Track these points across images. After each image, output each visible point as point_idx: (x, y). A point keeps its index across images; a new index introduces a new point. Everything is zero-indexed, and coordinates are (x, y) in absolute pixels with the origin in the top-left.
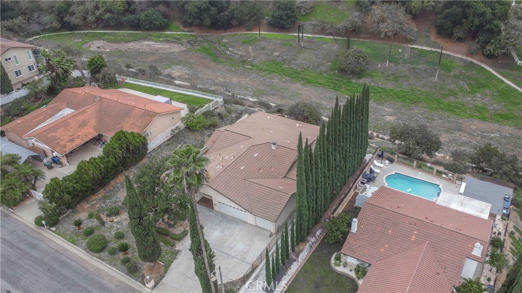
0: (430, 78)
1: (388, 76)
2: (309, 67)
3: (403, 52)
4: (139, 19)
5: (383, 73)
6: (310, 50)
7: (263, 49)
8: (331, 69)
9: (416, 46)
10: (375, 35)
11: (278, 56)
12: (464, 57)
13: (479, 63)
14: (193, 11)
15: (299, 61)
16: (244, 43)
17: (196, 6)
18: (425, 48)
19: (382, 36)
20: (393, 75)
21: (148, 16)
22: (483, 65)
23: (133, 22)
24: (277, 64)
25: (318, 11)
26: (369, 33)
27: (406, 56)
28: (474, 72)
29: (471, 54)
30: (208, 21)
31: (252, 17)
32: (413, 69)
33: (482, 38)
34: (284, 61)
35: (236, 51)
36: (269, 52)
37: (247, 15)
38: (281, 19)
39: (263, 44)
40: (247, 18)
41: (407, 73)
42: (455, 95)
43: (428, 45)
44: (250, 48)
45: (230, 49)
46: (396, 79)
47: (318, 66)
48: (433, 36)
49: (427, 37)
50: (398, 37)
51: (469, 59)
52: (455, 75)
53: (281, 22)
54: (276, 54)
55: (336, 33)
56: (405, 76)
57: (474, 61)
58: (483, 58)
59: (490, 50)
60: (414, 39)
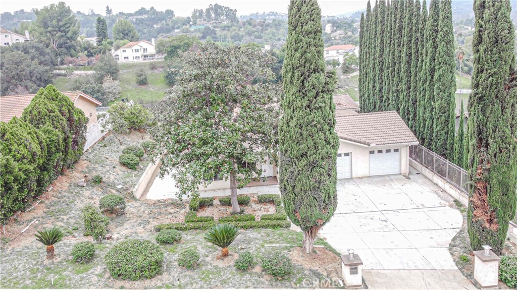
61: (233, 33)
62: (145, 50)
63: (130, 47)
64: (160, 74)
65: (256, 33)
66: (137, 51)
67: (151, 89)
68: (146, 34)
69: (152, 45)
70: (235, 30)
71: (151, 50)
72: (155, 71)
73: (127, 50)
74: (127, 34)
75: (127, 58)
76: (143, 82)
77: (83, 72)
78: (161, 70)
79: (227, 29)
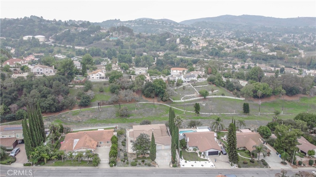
0: (152, 112)
1: (138, 114)
2: (108, 118)
3: (137, 105)
4: (15, 115)
5: (136, 114)
6: (104, 112)
7: (84, 115)
8: (117, 117)
9: (141, 103)
10: (125, 101)
11: (92, 117)
12: (157, 103)
13: (163, 104)
14: (47, 106)
15: (102, 116)
16: (73, 115)
17: (48, 104)
18: (144, 103)
19: (128, 101)
20: (139, 113)
21: (20, 113)
22: (164, 104)
23: (12, 117)
24: (93, 119)
25: (97, 97)
26: (122, 101)
27: (139, 106)
28: (163, 107)
29: (159, 101)
30: (54, 109)
31: (72, 104)
32: (145, 110)
33: (161, 96)
34: (96, 118)
35: (71, 119)
36: (87, 116)
37: (69, 104)
38: (85, 102)
39: (83, 114)
40: (70, 104)
41: (144, 112)
42: (162, 115)
43: (144, 102)
44: (78, 116)
45: (68, 119)
46: (141, 115)
47: (111, 117)
48: (144, 98)
49: (142, 99)
50: (133, 101)
51: (159, 103)
52: (159, 109)
53: (86, 103)
54: (91, 116)
55: (110, 104)
56: (143, 113)
57: (161, 103)
58: (163, 102)
59: (165, 99)
60: (139, 100)
61: (131, 44)
62: (100, 75)
63: (95, 73)
64: (108, 87)
65: (142, 43)
66: (97, 75)
67: (105, 94)
68: (86, 39)
69: (103, 72)
70: (132, 42)
71: (103, 75)
72: (106, 86)
73: (93, 75)
74: (89, 61)
75: (93, 78)
76: (102, 91)
77: (78, 86)
78: (108, 85)
79: (128, 40)
